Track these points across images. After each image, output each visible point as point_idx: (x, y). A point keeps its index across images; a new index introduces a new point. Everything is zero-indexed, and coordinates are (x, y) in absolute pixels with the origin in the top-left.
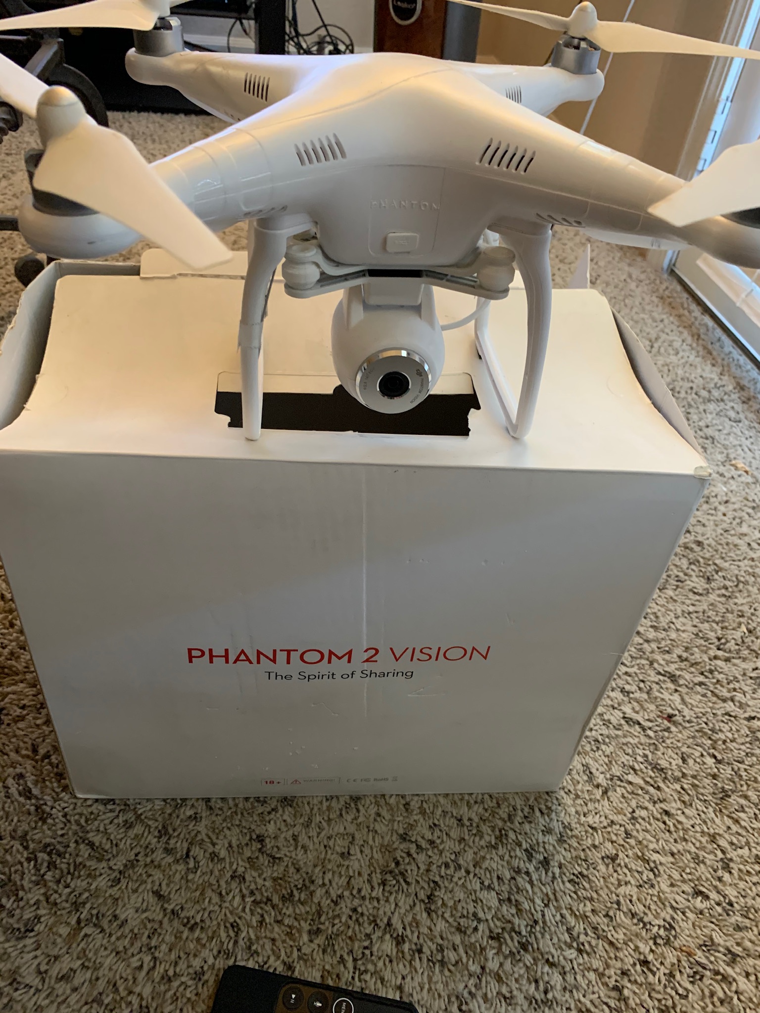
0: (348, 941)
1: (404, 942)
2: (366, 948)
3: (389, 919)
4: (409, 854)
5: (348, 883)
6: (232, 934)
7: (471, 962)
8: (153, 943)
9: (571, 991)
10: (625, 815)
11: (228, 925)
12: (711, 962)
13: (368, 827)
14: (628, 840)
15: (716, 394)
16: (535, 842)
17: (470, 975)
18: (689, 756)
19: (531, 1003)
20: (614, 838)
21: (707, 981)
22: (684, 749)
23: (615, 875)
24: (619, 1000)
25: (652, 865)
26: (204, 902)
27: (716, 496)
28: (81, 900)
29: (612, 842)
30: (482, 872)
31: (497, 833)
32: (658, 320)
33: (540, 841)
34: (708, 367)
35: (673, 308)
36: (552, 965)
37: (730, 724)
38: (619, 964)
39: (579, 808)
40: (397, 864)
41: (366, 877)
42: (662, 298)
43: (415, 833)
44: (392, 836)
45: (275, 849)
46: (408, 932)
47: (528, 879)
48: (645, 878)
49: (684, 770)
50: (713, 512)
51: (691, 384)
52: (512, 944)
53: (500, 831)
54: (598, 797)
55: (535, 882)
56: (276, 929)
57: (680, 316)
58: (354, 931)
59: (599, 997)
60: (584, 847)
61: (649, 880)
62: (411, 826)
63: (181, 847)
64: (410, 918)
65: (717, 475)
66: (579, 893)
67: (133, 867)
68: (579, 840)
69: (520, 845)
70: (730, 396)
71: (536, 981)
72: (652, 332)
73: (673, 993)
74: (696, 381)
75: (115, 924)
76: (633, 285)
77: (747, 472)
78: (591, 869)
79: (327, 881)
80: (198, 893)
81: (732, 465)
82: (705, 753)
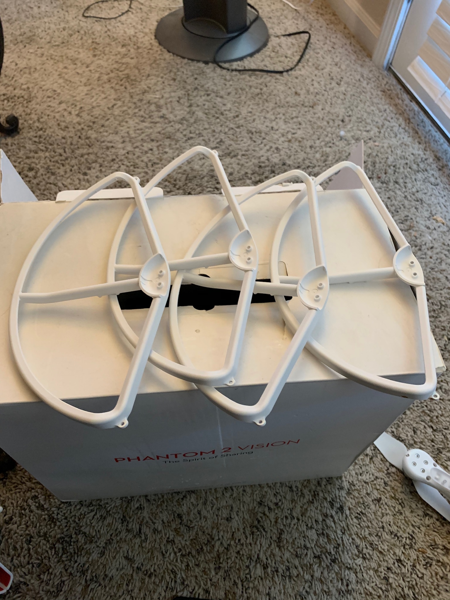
0: (237, 571)
1: (268, 567)
2: (248, 574)
3: (258, 555)
4: (264, 514)
5: (233, 535)
6: (172, 576)
7: (305, 574)
8: (130, 588)
9: (361, 583)
10: (383, 472)
11: (170, 571)
12: (435, 556)
13: (239, 500)
14: (386, 487)
15: (422, 166)
16: (334, 496)
17: (306, 582)
18: (417, 429)
19: (340, 594)
20: (378, 487)
21: (433, 567)
22: (415, 425)
23: (380, 510)
24: (387, 585)
25: (400, 501)
26: (154, 560)
27: (425, 244)
28: (85, 569)
29: (377, 490)
30: (306, 519)
31: (313, 493)
32: (383, 110)
33: (337, 495)
34: (417, 145)
35: (391, 99)
36: (350, 569)
37: (440, 405)
38: (385, 564)
39: (357, 471)
40: (259, 522)
41: (242, 530)
42: (384, 92)
43: (266, 500)
44: (253, 503)
45: (189, 522)
46: (270, 561)
47: (332, 520)
48: (397, 510)
49: (415, 439)
50: (424, 256)
51: (406, 161)
52: (327, 561)
53: (314, 492)
54: (368, 463)
55: (336, 521)
56: (197, 570)
57: (396, 105)
58: (239, 565)
59: (376, 585)
60: (362, 496)
61: (399, 510)
62: (264, 496)
63: (136, 527)
64: (269, 553)
65: (426, 228)
66: (362, 525)
67: (110, 543)
68: (359, 491)
69: (326, 499)
70: (431, 166)
71: (342, 580)
72: (379, 121)
73: (416, 577)
74: (409, 158)
75: (107, 580)
76: (364, 84)
77: (443, 224)
78: (367, 508)
79: (220, 537)
80: (150, 554)
81: (434, 219)
82: (426, 426)
